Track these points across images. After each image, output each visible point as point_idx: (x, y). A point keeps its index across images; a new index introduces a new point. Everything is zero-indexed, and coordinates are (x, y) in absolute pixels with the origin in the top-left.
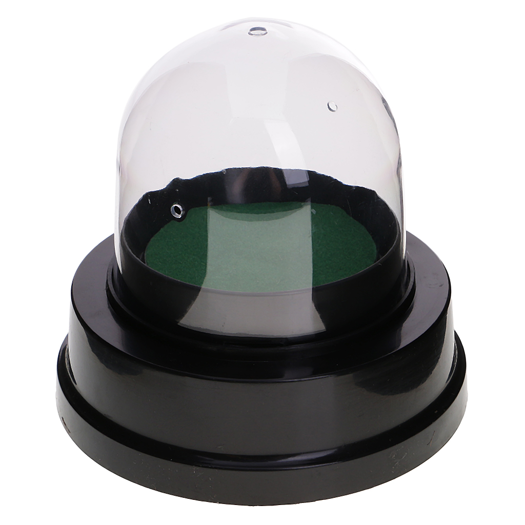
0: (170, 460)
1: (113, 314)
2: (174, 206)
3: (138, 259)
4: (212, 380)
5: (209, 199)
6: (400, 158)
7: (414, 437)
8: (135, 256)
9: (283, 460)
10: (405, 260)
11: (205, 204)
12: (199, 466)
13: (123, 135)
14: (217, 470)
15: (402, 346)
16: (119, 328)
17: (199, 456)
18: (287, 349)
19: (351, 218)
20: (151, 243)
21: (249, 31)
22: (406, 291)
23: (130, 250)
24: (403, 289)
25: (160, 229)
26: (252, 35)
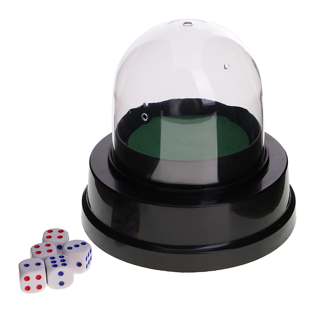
0: (140, 248)
1: (111, 172)
2: (143, 114)
3: (124, 143)
4: (162, 206)
5: (162, 112)
6: (261, 91)
7: (268, 237)
8: (122, 141)
9: (199, 249)
10: (264, 147)
11: (159, 115)
12: (155, 251)
13: (117, 78)
14: (164, 253)
15: (262, 190)
16: (114, 179)
17: (155, 246)
18: (201, 190)
19: (236, 125)
20: (131, 136)
21: (183, 24)
22: (264, 162)
23: (120, 139)
24: (263, 161)
25: (136, 130)
26: (185, 26)
